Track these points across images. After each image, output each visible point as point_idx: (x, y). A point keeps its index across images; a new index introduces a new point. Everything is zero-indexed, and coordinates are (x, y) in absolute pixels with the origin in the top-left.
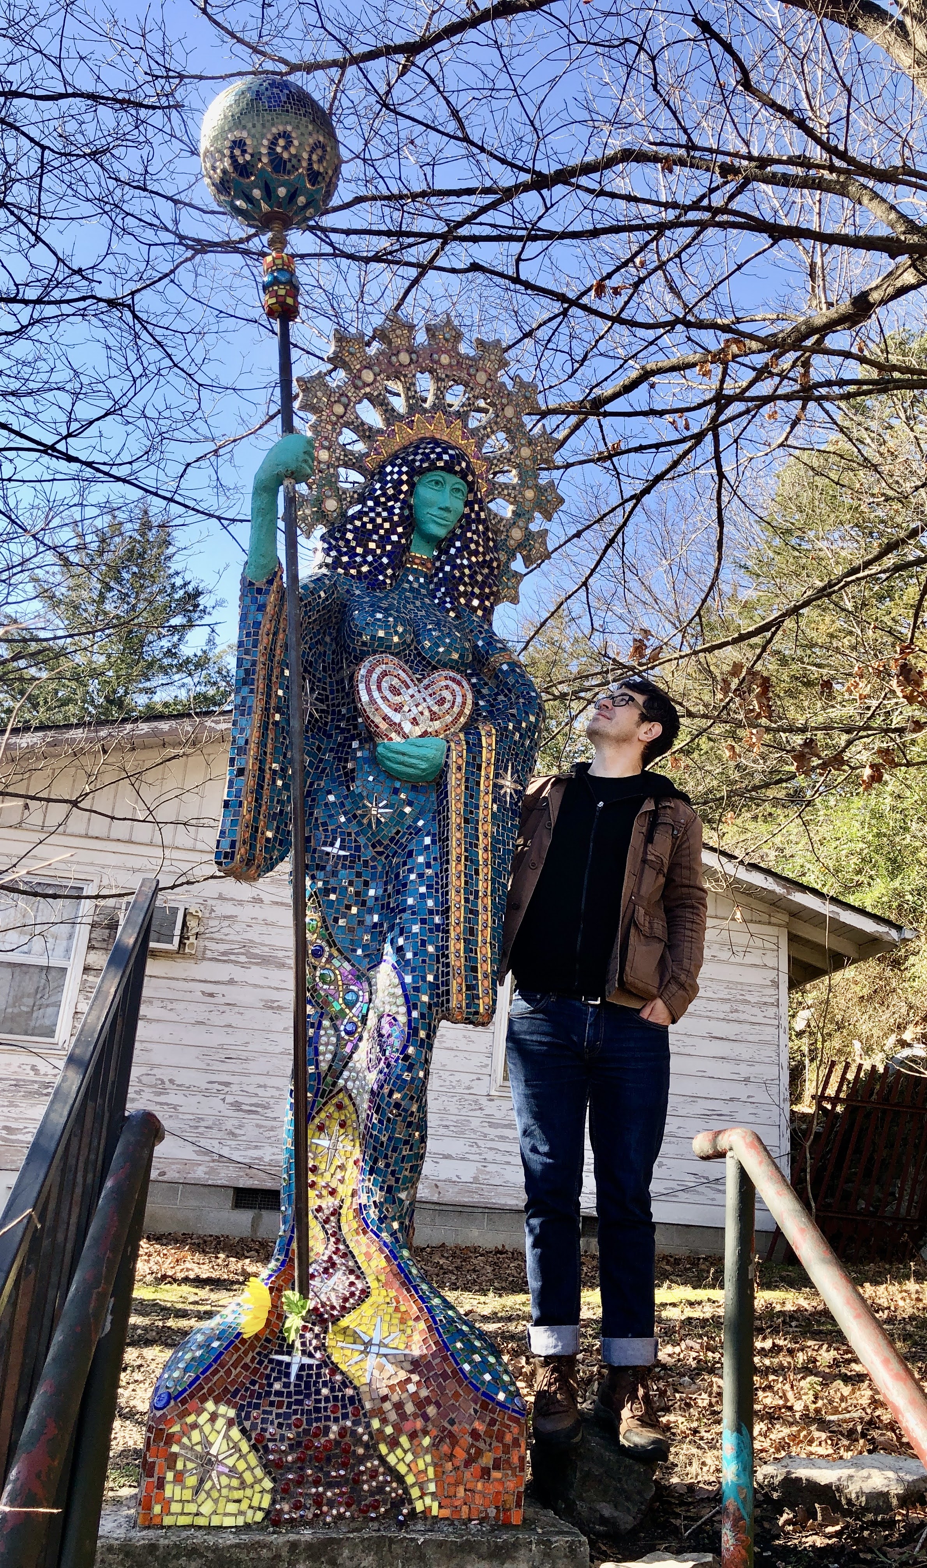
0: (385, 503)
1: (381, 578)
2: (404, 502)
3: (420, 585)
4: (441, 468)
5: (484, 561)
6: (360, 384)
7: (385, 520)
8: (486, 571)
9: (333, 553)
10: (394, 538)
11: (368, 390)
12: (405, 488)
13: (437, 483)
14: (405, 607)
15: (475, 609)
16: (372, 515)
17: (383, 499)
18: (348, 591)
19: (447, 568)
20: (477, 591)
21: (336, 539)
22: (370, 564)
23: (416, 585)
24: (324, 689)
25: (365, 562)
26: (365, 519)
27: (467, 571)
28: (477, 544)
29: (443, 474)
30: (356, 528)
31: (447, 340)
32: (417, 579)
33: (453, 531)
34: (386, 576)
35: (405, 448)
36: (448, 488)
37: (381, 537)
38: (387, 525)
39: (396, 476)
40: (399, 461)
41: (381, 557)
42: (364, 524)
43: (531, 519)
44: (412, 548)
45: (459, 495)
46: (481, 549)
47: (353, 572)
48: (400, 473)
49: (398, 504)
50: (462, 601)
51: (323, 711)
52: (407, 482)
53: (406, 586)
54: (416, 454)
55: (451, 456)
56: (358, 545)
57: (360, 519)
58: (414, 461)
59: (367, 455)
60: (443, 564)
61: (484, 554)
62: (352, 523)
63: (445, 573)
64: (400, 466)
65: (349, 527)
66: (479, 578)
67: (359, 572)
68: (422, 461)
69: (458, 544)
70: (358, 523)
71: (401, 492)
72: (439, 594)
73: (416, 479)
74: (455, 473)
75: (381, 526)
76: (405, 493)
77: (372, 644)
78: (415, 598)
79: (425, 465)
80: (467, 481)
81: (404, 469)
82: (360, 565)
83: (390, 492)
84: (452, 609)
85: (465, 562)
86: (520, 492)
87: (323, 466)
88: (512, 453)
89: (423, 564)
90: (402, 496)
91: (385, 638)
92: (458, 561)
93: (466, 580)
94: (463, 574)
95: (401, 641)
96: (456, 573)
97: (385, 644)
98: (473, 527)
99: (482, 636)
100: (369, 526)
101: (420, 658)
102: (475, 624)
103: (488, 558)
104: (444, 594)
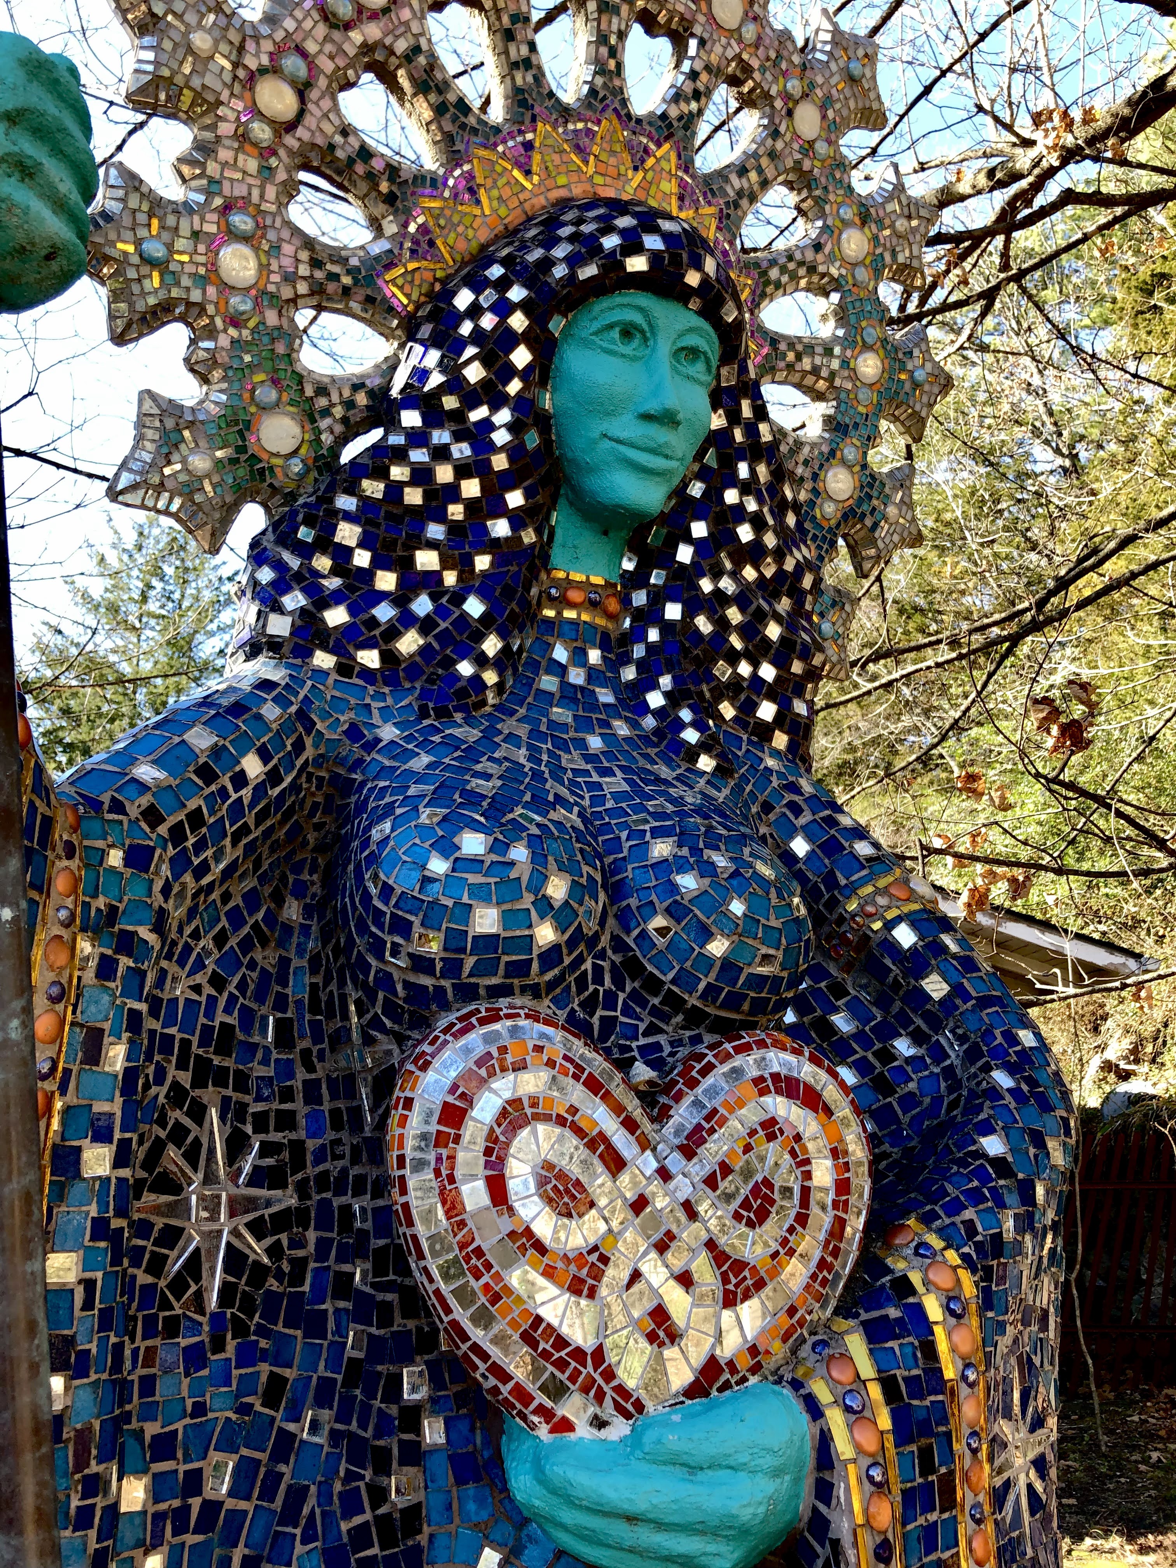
0: (458, 416)
1: (465, 668)
2: (521, 404)
3: (593, 674)
4: (637, 281)
5: (780, 573)
7: (463, 471)
8: (784, 605)
9: (294, 600)
10: (500, 528)
11: (373, 31)
12: (521, 357)
13: (628, 332)
15: (764, 731)
16: (419, 455)
17: (450, 402)
18: (354, 732)
19: (673, 611)
21: (305, 551)
22: (426, 626)
23: (577, 677)
25: (407, 619)
26: (398, 473)
27: (734, 615)
28: (758, 524)
29: (644, 300)
30: (366, 503)
32: (579, 656)
33: (680, 492)
34: (481, 661)
35: (510, 234)
36: (664, 347)
37: (454, 528)
38: (471, 488)
39: (488, 321)
40: (496, 271)
41: (458, 598)
42: (395, 490)
43: (871, 439)
44: (557, 556)
45: (698, 369)
46: (770, 540)
47: (370, 658)
48: (503, 309)
49: (504, 416)
50: (728, 711)
52: (527, 338)
54: (549, 242)
56: (378, 563)
57: (382, 474)
58: (547, 263)
59: (389, 261)
60: (658, 598)
61: (779, 555)
62: (352, 490)
63: (667, 627)
64: (503, 285)
65: (346, 502)
66: (773, 631)
67: (389, 657)
68: (573, 261)
69: (699, 529)
70: (374, 488)
71: (510, 372)
72: (655, 700)
73: (556, 325)
74: (683, 294)
75: (452, 492)
76: (525, 374)
77: (452, 967)
78: (584, 724)
79: (589, 271)
80: (717, 322)
82: (393, 632)
84: (704, 747)
85: (727, 585)
86: (845, 363)
87: (240, 304)
88: (818, 247)
89: (594, 605)
90: (514, 387)
91: (504, 934)
92: (706, 585)
93: (736, 642)
94: (722, 625)
95: (567, 936)
96: (703, 623)
97: (506, 958)
98: (743, 471)
99: (802, 821)
100: (414, 496)
101: (636, 984)
102: (775, 783)
103: (789, 565)
104: (673, 698)
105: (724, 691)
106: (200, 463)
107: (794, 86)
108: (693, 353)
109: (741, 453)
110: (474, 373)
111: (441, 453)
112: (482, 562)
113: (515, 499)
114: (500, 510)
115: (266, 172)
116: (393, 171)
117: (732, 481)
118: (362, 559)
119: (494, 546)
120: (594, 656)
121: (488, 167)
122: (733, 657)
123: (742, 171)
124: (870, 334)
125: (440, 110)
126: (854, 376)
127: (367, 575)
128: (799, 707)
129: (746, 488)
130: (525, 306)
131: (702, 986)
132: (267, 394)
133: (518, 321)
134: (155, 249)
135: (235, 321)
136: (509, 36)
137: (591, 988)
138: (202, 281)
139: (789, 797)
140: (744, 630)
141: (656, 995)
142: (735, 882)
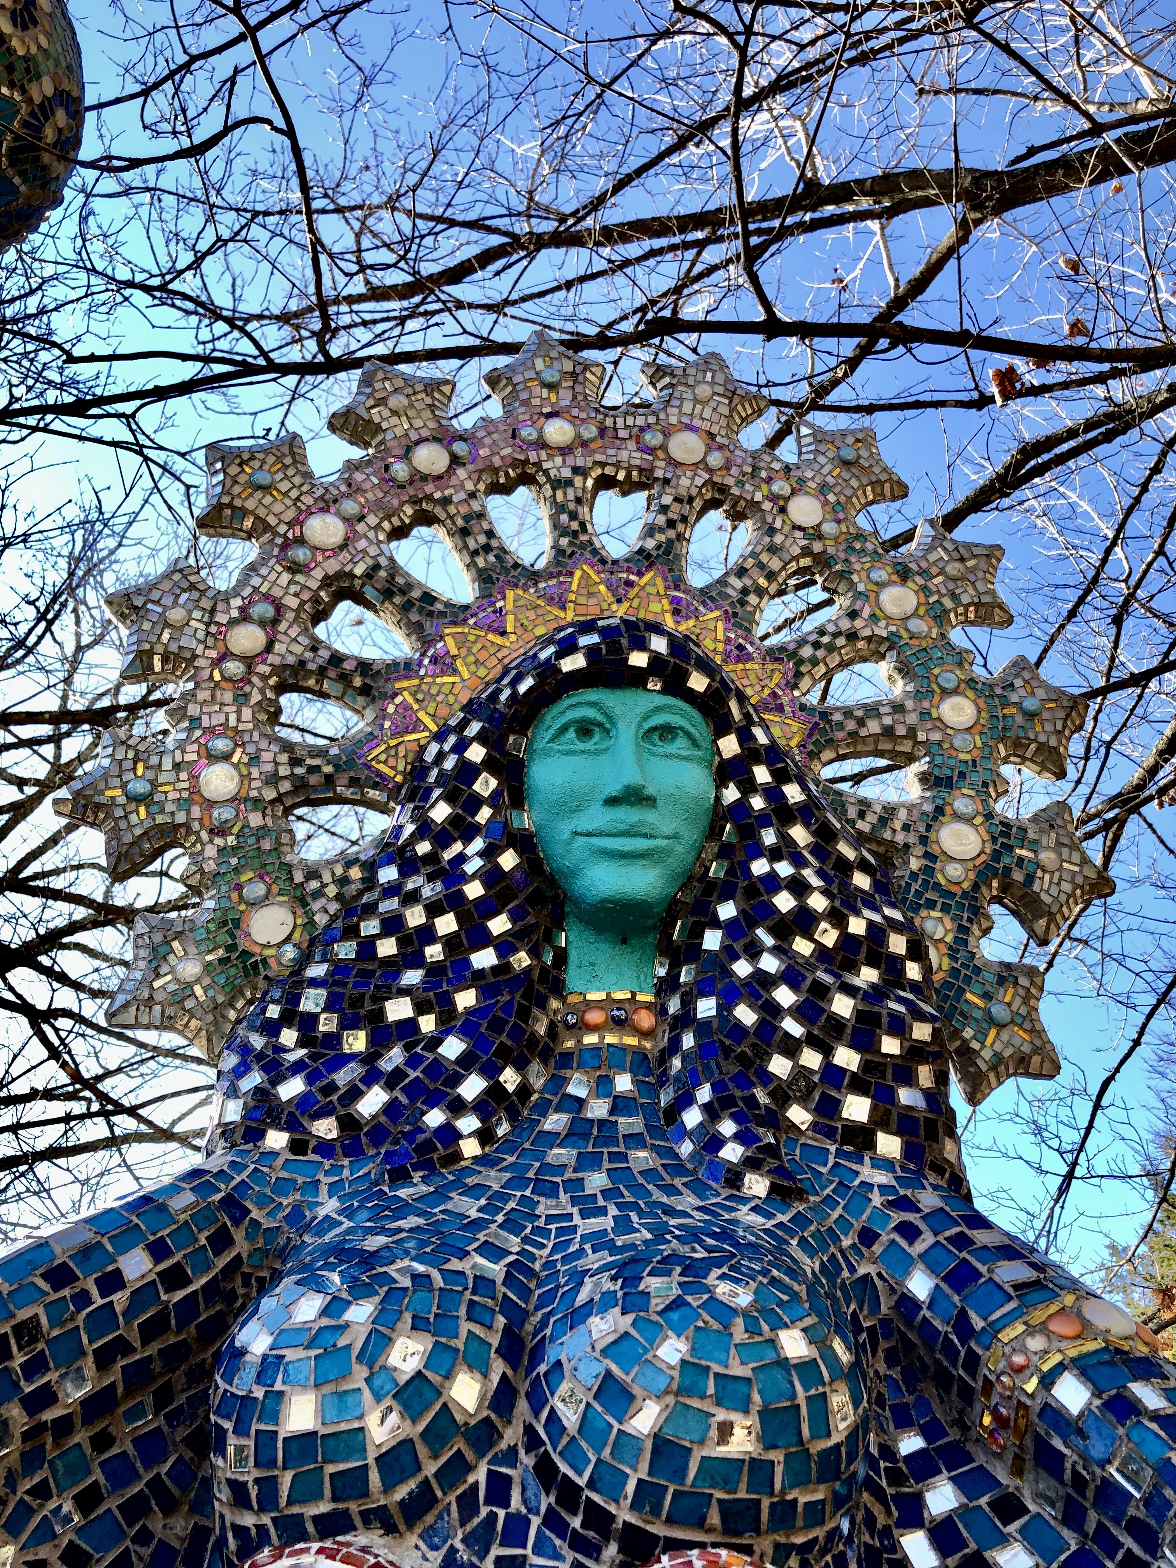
0: (432, 858)
1: (435, 1118)
2: (493, 830)
3: (619, 1105)
4: (578, 679)
5: (847, 940)
6: (301, 554)
7: (434, 910)
8: (868, 975)
10: (483, 959)
12: (485, 785)
13: (585, 729)
15: (860, 1137)
18: (296, 1216)
19: (706, 1007)
20: (845, 1059)
21: (272, 1029)
22: (393, 1079)
23: (598, 1109)
25: (372, 1077)
27: (785, 996)
28: (799, 887)
29: (593, 694)
30: (336, 965)
31: (552, 387)
32: (603, 1085)
33: (695, 877)
34: (458, 1107)
36: (630, 735)
37: (434, 971)
38: (446, 924)
39: (450, 763)
40: (457, 718)
41: (435, 1041)
42: (367, 947)
43: (994, 785)
44: (574, 979)
45: (680, 745)
46: (818, 902)
47: (327, 1128)
48: (462, 746)
49: (477, 845)
50: (798, 1115)
52: (489, 764)
53: (555, 1121)
55: (605, 631)
56: (349, 1023)
57: (352, 932)
58: (496, 693)
59: (370, 742)
60: (691, 997)
61: (837, 918)
62: (325, 956)
63: (703, 1028)
64: (462, 726)
65: (317, 970)
66: (842, 1008)
67: (348, 1123)
68: (515, 681)
69: (727, 911)
71: (476, 803)
72: (692, 1117)
73: (513, 743)
74: (638, 679)
75: (427, 934)
76: (494, 800)
77: (268, 1493)
78: (590, 1162)
79: (526, 684)
80: (690, 696)
81: (472, 729)
82: (353, 1094)
84: (751, 1164)
85: (770, 964)
86: (925, 715)
87: (226, 813)
88: (853, 614)
89: (619, 1024)
90: (484, 814)
91: (323, 1431)
92: (742, 968)
93: (793, 1027)
94: (772, 1010)
95: (421, 1426)
96: (746, 1015)
97: (330, 1469)
98: (769, 837)
99: (920, 1247)
100: (387, 948)
101: (552, 1499)
102: (877, 1199)
103: (857, 926)
104: (712, 1112)
105: (788, 1092)
106: (190, 969)
107: (780, 487)
108: (667, 732)
109: (764, 820)
110: (441, 812)
111: (412, 898)
112: (466, 999)
113: (499, 925)
114: (483, 939)
116: (365, 669)
117: (758, 851)
118: (327, 1024)
119: (478, 978)
120: (624, 1083)
121: (462, 641)
122: (791, 1047)
123: (741, 572)
124: (949, 679)
125: (406, 607)
126: (940, 724)
127: (334, 1040)
128: (906, 1096)
129: (775, 855)
130: (481, 738)
131: (631, 1487)
132: (258, 889)
133: (476, 753)
134: (139, 787)
135: (220, 831)
136: (465, 532)
137: (484, 1511)
138: (184, 803)
139: (898, 1217)
140: (800, 1012)
141: (575, 1513)
142: (675, 1316)
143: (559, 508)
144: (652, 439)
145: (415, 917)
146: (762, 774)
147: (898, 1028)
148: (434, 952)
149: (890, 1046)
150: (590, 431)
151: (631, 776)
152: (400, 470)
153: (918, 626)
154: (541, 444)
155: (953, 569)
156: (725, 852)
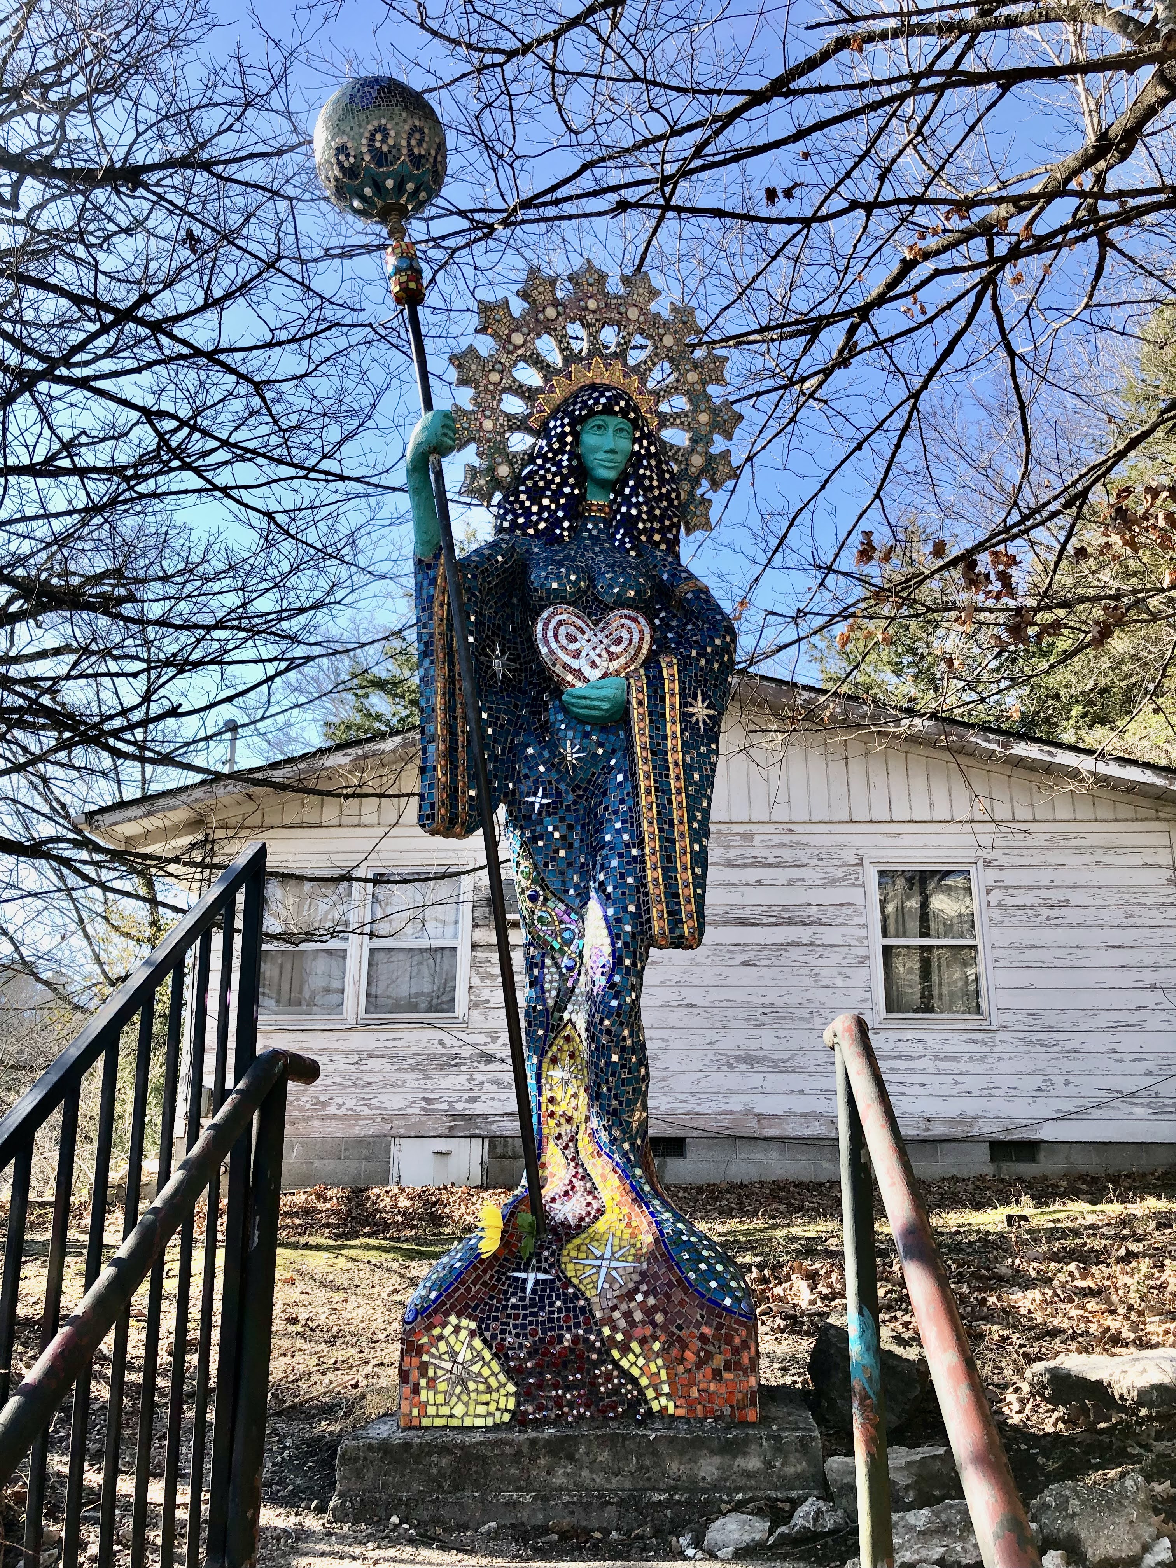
0: (553, 459)
1: (558, 531)
2: (570, 453)
3: (600, 531)
4: (600, 412)
6: (511, 348)
7: (555, 475)
8: (665, 504)
9: (510, 517)
10: (567, 490)
11: (520, 352)
12: (569, 439)
13: (599, 427)
14: (583, 556)
15: (657, 544)
16: (542, 472)
17: (550, 455)
18: (527, 551)
19: (624, 509)
20: (656, 525)
21: (511, 503)
22: (546, 520)
23: (595, 532)
24: (516, 649)
25: (541, 519)
26: (537, 478)
27: (645, 508)
28: (651, 479)
29: (603, 417)
30: (528, 488)
31: (591, 285)
33: (624, 472)
34: (563, 529)
35: (566, 400)
36: (611, 430)
37: (553, 492)
38: (558, 480)
39: (559, 430)
40: (560, 415)
41: (556, 511)
42: (536, 483)
43: (710, 442)
44: (588, 497)
45: (624, 434)
46: (655, 483)
47: (531, 531)
48: (563, 426)
49: (566, 457)
50: (643, 538)
51: (515, 670)
52: (570, 433)
53: (586, 534)
54: (575, 403)
55: (608, 398)
56: (532, 504)
57: (532, 478)
58: (574, 410)
59: (530, 415)
60: (620, 505)
61: (659, 488)
62: (524, 484)
63: (622, 514)
64: (562, 419)
65: (522, 488)
66: (657, 512)
67: (536, 530)
68: (581, 409)
69: (632, 483)
70: (529, 483)
71: (566, 444)
72: (619, 537)
73: (578, 428)
74: (616, 413)
75: (552, 481)
76: (571, 444)
77: (548, 598)
78: (594, 545)
79: (584, 412)
80: (629, 419)
81: (566, 421)
82: (537, 523)
83: (556, 446)
84: (633, 548)
85: (641, 499)
86: (694, 419)
87: (489, 436)
88: (678, 381)
89: (600, 511)
90: (568, 448)
91: (559, 588)
93: (645, 516)
95: (576, 589)
96: (634, 512)
97: (560, 595)
98: (645, 462)
99: (666, 569)
100: (541, 484)
102: (658, 558)
103: (664, 490)
104: (623, 536)
105: (641, 532)
106: (482, 482)
107: (661, 331)
108: (621, 430)
109: (644, 457)
111: (548, 471)
112: (563, 501)
113: (571, 481)
114: (567, 485)
115: (493, 398)
116: (529, 389)
117: (642, 466)
118: (527, 504)
119: (566, 495)
120: (601, 526)
121: (558, 382)
122: (644, 522)
123: (645, 362)
124: (703, 407)
125: (542, 368)
126: (698, 422)
127: (529, 508)
128: (670, 536)
129: (646, 468)
130: (569, 424)
132: (499, 460)
133: (567, 429)
134: (466, 425)
135: (489, 440)
136: (561, 342)
138: (478, 431)
139: (663, 563)
140: (647, 512)
143: (590, 334)
144: (622, 309)
145: (549, 477)
146: (645, 443)
147: (670, 518)
148: (554, 487)
149: (667, 523)
150: (602, 305)
151: (611, 446)
152: (541, 316)
153: (697, 387)
154: (586, 309)
155: (712, 366)
156: (632, 465)
